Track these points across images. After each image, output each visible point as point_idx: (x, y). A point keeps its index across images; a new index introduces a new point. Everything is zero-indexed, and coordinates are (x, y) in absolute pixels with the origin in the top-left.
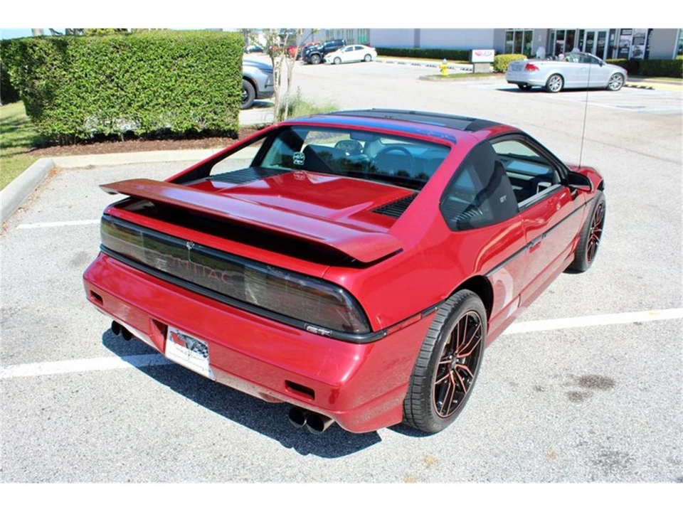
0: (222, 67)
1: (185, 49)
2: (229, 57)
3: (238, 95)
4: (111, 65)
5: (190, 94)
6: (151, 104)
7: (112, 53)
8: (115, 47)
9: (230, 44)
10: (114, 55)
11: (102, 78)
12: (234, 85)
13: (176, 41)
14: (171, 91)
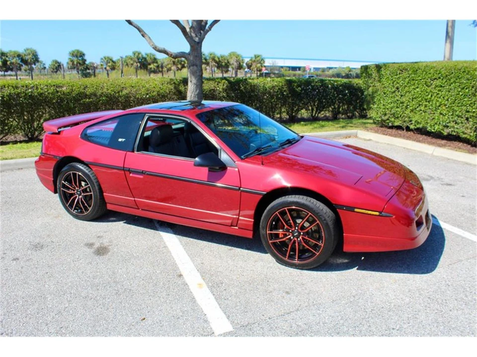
0: (463, 88)
1: (439, 74)
2: (467, 81)
3: (474, 112)
4: (399, 82)
5: (439, 106)
6: (417, 109)
7: (400, 74)
8: (401, 70)
9: (469, 72)
10: (400, 75)
11: (394, 90)
12: (471, 103)
13: (434, 68)
14: (429, 102)
